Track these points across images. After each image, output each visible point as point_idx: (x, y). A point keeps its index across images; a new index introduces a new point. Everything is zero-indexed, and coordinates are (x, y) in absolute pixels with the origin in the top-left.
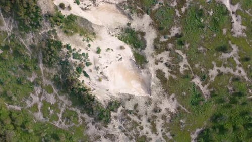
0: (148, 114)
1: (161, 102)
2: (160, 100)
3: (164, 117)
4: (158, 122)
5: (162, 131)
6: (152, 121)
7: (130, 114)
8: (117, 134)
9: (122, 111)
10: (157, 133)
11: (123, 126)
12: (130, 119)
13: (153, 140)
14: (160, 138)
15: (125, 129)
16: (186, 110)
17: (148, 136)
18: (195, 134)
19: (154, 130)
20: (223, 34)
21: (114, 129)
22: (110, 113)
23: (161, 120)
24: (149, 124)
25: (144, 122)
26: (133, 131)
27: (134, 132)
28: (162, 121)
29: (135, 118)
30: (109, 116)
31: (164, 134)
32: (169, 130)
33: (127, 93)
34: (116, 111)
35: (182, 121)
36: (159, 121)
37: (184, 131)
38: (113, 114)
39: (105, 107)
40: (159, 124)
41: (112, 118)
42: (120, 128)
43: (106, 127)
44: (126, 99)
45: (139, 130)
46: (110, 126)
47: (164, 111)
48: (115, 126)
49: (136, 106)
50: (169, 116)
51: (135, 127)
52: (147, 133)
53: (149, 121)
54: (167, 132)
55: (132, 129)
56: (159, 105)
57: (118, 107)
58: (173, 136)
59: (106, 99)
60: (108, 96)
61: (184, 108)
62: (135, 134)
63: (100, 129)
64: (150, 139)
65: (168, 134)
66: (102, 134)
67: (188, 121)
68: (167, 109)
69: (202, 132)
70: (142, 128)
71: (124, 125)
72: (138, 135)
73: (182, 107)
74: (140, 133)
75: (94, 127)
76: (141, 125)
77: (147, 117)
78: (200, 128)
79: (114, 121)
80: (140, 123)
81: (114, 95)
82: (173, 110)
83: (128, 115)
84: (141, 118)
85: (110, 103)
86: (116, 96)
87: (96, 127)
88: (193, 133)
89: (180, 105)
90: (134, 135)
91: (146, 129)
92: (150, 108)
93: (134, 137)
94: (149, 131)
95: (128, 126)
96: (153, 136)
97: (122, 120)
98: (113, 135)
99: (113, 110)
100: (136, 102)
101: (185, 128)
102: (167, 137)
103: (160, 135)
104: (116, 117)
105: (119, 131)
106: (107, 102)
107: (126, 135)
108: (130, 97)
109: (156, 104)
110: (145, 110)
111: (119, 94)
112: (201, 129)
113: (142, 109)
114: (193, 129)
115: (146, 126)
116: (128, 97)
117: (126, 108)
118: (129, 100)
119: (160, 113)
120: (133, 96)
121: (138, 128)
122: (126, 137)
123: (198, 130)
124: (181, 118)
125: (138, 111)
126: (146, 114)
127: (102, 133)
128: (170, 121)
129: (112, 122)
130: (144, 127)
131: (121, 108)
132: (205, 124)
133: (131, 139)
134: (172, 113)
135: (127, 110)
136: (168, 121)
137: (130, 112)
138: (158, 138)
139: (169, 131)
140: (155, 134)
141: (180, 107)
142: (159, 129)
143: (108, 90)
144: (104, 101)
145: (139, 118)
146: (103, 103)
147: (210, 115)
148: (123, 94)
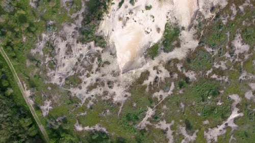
0: (105, 77)
1: (119, 85)
2: (121, 83)
3: (106, 93)
4: (99, 90)
5: (92, 96)
6: (98, 83)
7: (98, 60)
8: (74, 55)
9: (98, 51)
10: (89, 92)
11: (84, 57)
12: (93, 62)
13: (81, 90)
14: (84, 97)
15: (82, 60)
16: (120, 111)
17: (82, 85)
18: (100, 128)
19: (90, 88)
20: (203, 122)
21: (79, 50)
22: (92, 41)
23: (102, 91)
24: (94, 81)
25: (94, 76)
26: (83, 69)
27: (82, 70)
28: (101, 93)
29: (95, 66)
30: (89, 40)
31: (90, 98)
32: (95, 102)
33: (117, 50)
34: (96, 46)
35: (108, 111)
36: (101, 90)
37: (99, 117)
38: (92, 43)
39: (96, 33)
40: (98, 91)
41: (88, 44)
42: (81, 55)
43: (77, 42)
44: (110, 51)
45: (85, 74)
46: (80, 45)
47: (111, 91)
48: (82, 50)
49: (108, 63)
50: (108, 97)
51: (87, 70)
52: (85, 83)
53: (97, 80)
54: (93, 101)
55: (84, 67)
56: (115, 85)
57: (100, 46)
58: (91, 108)
59: (105, 32)
60: (107, 32)
61: (121, 109)
63: (73, 37)
64: (80, 88)
65: (91, 103)
66: (69, 41)
67: (110, 117)
68: (114, 94)
69: (104, 133)
70: (88, 76)
71: (86, 58)
72: (81, 75)
73: (121, 107)
74: (83, 76)
75: (73, 31)
76: (91, 75)
77: (101, 78)
78: (107, 130)
79: (86, 47)
80: (93, 73)
81: (111, 38)
82: (115, 99)
83: (97, 59)
84: (97, 72)
85: (101, 38)
86: (110, 41)
87: (74, 32)
88: (100, 126)
89: (122, 105)
90: (79, 71)
91: (88, 81)
92: (110, 77)
93: (77, 72)
94: (88, 84)
95: (86, 63)
96: (84, 89)
97: (89, 55)
98: (72, 51)
99: (96, 42)
100: (111, 62)
101: (103, 117)
102: (88, 103)
103: (87, 96)
104: (90, 48)
105: (78, 55)
106: (102, 34)
107: (77, 64)
108: (113, 55)
109: (116, 81)
110: (107, 73)
111: (113, 43)
112: (107, 132)
113: (106, 69)
114: (105, 125)
115: (92, 79)
116: (113, 52)
117: (102, 54)
118: (111, 54)
119: (108, 88)
120: (116, 56)
121: (87, 72)
122: (74, 64)
123: (104, 130)
124: (111, 109)
125: (103, 66)
126: (103, 76)
127: (70, 40)
128: (104, 101)
129: (84, 45)
130: (90, 78)
131: (100, 49)
132: (112, 134)
133: (74, 69)
134: (113, 100)
135: (100, 56)
136: (103, 98)
137: (100, 59)
138: (84, 95)
139: (95, 103)
140: (88, 91)
141: (121, 105)
142: (93, 92)
143: (113, 30)
144: (101, 31)
145: (96, 71)
146: (99, 31)
147: (123, 136)
148: (114, 46)
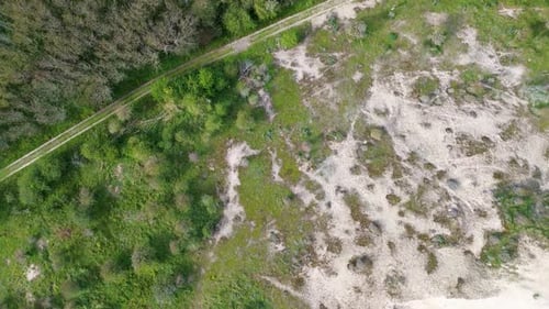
0: (386, 247)
1: (358, 290)
2: (362, 297)
3: (335, 246)
4: (347, 227)
5: (329, 205)
6: (368, 228)
7: (441, 236)
8: (457, 161)
9: (470, 240)
10: (340, 195)
11: (450, 191)
12: (436, 219)
13: (347, 172)
14: (327, 180)
15: (441, 184)
16: (277, 284)
17: (365, 177)
18: (231, 218)
19: (353, 202)
21: (472, 176)
22: (505, 225)
23: (342, 237)
24: (373, 216)
25: (390, 218)
26: (414, 186)
27: (411, 182)
28: (336, 233)
29: (422, 225)
30: (508, 214)
31: (321, 196)
32: (309, 210)
34: (489, 234)
35: (280, 247)
36: (347, 232)
37: (264, 219)
38: (496, 224)
39: (527, 238)
40: (342, 223)
41: (495, 210)
42: (454, 182)
43: (497, 175)
44: (471, 279)
45: (398, 191)
46: (489, 182)
47: (340, 263)
48: (474, 186)
49: (432, 266)
50: (322, 252)
51: (412, 197)
52: (370, 187)
53: (377, 225)
54: (312, 204)
55: (422, 190)
56: (360, 280)
57: (487, 247)
58: (292, 197)
59: (531, 266)
60: (527, 275)
61: (283, 287)
62: (405, 177)
63: (513, 162)
64: (355, 170)
65: (308, 198)
66: (499, 147)
67: (263, 252)
68: (331, 273)
69: (215, 229)
70: (392, 199)
71: (449, 198)
72: (394, 176)
73: (289, 289)
74: (391, 182)
75: (531, 163)
76: (396, 209)
77: (385, 238)
78: (224, 239)
79: (484, 201)
80: (401, 214)
81: (513, 285)
82: (314, 274)
83: (446, 232)
84: (403, 229)
85: (512, 252)
86: (502, 283)
87: (526, 166)
88: (237, 218)
89: (299, 295)
90: (407, 171)
91: (376, 198)
92: (383, 266)
93: (406, 165)
94: (366, 196)
95: (433, 196)
97: (459, 211)
98: (470, 154)
99: (498, 235)
100: (433, 276)
101: (264, 230)
102: (308, 188)
103: (329, 189)
104: (482, 214)
105: (455, 173)
106: (523, 255)
107: (430, 166)
108: (459, 287)
109: (371, 283)
110: (399, 258)
111: (497, 291)
112: (218, 237)
113: (410, 259)
114: (241, 233)
115: (380, 209)
116: (466, 289)
117: (460, 251)
118: (461, 280)
119: (350, 257)
120: (453, 295)
121: (405, 199)
122: (430, 159)
123: (226, 230)
124: (284, 257)
125: (421, 248)
126: (391, 245)
127: (503, 152)
128: (312, 239)
129: (490, 197)
130: (385, 203)
131: (477, 246)
132: (211, 254)
133: (413, 157)
134: (313, 266)
135: (455, 243)
136: (320, 236)
137: (443, 241)
138: (332, 179)
139: (307, 209)
140: (345, 192)
141: (295, 288)
142: (340, 209)
143: (536, 295)
144: (532, 256)
145: (408, 227)
146: (535, 249)
147: (203, 285)
148: (486, 295)
